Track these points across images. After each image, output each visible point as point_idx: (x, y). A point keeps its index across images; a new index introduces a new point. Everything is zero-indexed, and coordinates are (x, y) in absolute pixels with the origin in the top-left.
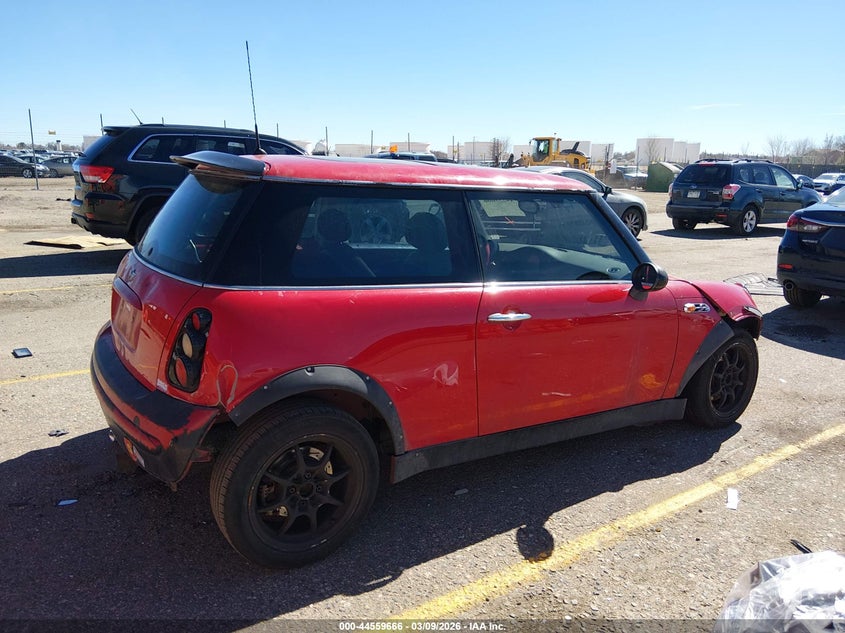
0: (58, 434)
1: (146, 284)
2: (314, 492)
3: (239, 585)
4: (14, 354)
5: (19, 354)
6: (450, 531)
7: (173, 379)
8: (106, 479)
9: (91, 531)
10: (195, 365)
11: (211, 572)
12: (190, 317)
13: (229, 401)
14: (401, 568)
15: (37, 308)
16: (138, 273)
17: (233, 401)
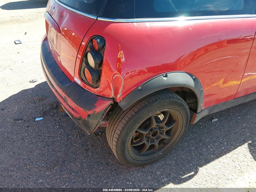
0: (33, 82)
1: (61, 17)
2: (158, 134)
3: (122, 174)
4: (15, 42)
5: (17, 42)
6: (216, 144)
7: (84, 78)
8: (55, 106)
9: (50, 136)
10: (97, 73)
11: (107, 164)
12: (91, 41)
13: (118, 96)
14: (198, 167)
15: (23, 22)
16: (56, 9)
17: (121, 96)
